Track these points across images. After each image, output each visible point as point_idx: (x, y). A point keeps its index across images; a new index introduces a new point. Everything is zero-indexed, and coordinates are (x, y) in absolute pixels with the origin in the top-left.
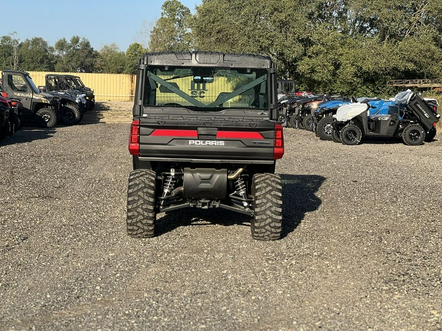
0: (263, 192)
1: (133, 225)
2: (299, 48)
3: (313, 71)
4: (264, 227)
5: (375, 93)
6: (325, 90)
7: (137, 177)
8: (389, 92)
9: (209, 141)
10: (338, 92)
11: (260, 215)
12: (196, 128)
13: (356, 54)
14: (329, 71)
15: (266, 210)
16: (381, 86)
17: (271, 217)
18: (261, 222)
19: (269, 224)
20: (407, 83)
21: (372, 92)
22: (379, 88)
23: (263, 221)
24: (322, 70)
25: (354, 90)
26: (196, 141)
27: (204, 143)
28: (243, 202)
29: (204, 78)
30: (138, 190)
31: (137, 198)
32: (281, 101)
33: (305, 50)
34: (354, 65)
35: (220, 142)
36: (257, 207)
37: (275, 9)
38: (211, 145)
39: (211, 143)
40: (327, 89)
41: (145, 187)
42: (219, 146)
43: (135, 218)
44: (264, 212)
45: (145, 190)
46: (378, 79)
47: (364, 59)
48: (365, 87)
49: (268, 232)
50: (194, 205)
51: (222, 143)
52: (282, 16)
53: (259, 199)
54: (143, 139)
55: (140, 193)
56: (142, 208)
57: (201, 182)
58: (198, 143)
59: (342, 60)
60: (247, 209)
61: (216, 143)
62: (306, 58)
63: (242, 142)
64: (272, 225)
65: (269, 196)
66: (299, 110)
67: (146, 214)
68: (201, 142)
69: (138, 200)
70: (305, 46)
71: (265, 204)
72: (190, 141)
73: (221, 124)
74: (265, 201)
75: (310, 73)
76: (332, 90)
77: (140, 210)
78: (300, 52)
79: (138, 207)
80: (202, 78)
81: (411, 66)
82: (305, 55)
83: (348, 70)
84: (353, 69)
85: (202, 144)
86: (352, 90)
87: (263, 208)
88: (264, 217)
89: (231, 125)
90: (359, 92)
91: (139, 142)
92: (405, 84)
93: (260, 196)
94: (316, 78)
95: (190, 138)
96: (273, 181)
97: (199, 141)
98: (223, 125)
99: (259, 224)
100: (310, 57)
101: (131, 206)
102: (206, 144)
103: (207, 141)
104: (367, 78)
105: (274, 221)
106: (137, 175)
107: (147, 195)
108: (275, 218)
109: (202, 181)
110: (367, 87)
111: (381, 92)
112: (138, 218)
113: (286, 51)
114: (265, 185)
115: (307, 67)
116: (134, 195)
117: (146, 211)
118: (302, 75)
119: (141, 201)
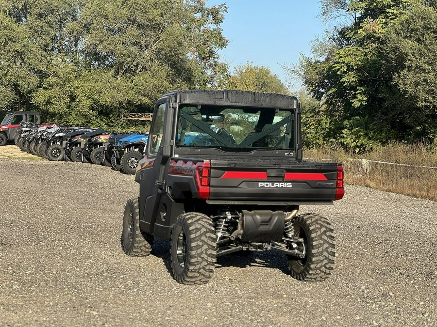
0: (319, 233)
1: (195, 272)
2: (34, 80)
3: (49, 102)
4: (319, 269)
5: (109, 126)
6: (60, 122)
7: (195, 221)
8: (122, 125)
9: (278, 183)
10: (73, 125)
11: (317, 256)
12: (265, 170)
13: (92, 88)
14: (65, 103)
15: (323, 251)
16: (115, 119)
17: (327, 258)
18: (317, 264)
19: (325, 266)
20: (141, 116)
21: (106, 124)
22: (114, 121)
23: (319, 262)
24: (58, 101)
25: (89, 122)
26: (265, 183)
27: (273, 185)
28: (292, 244)
29: (210, 117)
30: (201, 235)
31: (201, 244)
32: (56, 134)
33: (40, 81)
34: (90, 98)
35: (288, 184)
36: (313, 249)
37: (10, 39)
38: (280, 188)
39: (280, 185)
40: (62, 122)
41: (207, 232)
42: (287, 188)
43: (198, 264)
44: (321, 253)
45: (208, 235)
46: (111, 111)
47: (100, 93)
48: (98, 120)
49: (322, 273)
50: (246, 249)
51: (289, 185)
52: (18, 47)
53: (315, 241)
54: (213, 182)
55: (203, 238)
56: (206, 254)
57: (261, 225)
58: (267, 185)
59: (78, 92)
60: (296, 251)
61: (285, 185)
62: (41, 90)
63: (308, 184)
64: (327, 266)
65: (324, 237)
66: (67, 143)
67: (210, 259)
68: (270, 185)
69: (203, 245)
70: (41, 78)
71: (322, 245)
72: (259, 183)
73: (290, 166)
74: (322, 242)
75: (45, 104)
76: (67, 122)
77: (204, 256)
78: (36, 83)
79: (202, 253)
80: (207, 117)
81: (146, 101)
82: (40, 86)
83: (85, 102)
84: (89, 102)
85: (271, 186)
86: (87, 122)
87: (320, 249)
88: (322, 258)
89: (299, 167)
90: (92, 124)
91: (209, 185)
92: (138, 117)
93: (316, 237)
94: (51, 110)
95: (260, 180)
96: (324, 222)
97: (268, 184)
98: (292, 167)
99: (315, 265)
100: (46, 89)
101: (195, 251)
102: (275, 186)
103: (275, 184)
104: (102, 111)
105: (329, 262)
106: (194, 219)
107: (210, 240)
108: (330, 258)
109: (261, 223)
110: (102, 120)
111: (115, 125)
112: (202, 264)
113: (21, 82)
114: (318, 226)
115: (42, 99)
116: (197, 241)
117: (209, 257)
118: (37, 106)
119: (205, 247)
